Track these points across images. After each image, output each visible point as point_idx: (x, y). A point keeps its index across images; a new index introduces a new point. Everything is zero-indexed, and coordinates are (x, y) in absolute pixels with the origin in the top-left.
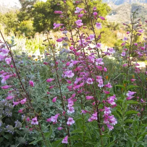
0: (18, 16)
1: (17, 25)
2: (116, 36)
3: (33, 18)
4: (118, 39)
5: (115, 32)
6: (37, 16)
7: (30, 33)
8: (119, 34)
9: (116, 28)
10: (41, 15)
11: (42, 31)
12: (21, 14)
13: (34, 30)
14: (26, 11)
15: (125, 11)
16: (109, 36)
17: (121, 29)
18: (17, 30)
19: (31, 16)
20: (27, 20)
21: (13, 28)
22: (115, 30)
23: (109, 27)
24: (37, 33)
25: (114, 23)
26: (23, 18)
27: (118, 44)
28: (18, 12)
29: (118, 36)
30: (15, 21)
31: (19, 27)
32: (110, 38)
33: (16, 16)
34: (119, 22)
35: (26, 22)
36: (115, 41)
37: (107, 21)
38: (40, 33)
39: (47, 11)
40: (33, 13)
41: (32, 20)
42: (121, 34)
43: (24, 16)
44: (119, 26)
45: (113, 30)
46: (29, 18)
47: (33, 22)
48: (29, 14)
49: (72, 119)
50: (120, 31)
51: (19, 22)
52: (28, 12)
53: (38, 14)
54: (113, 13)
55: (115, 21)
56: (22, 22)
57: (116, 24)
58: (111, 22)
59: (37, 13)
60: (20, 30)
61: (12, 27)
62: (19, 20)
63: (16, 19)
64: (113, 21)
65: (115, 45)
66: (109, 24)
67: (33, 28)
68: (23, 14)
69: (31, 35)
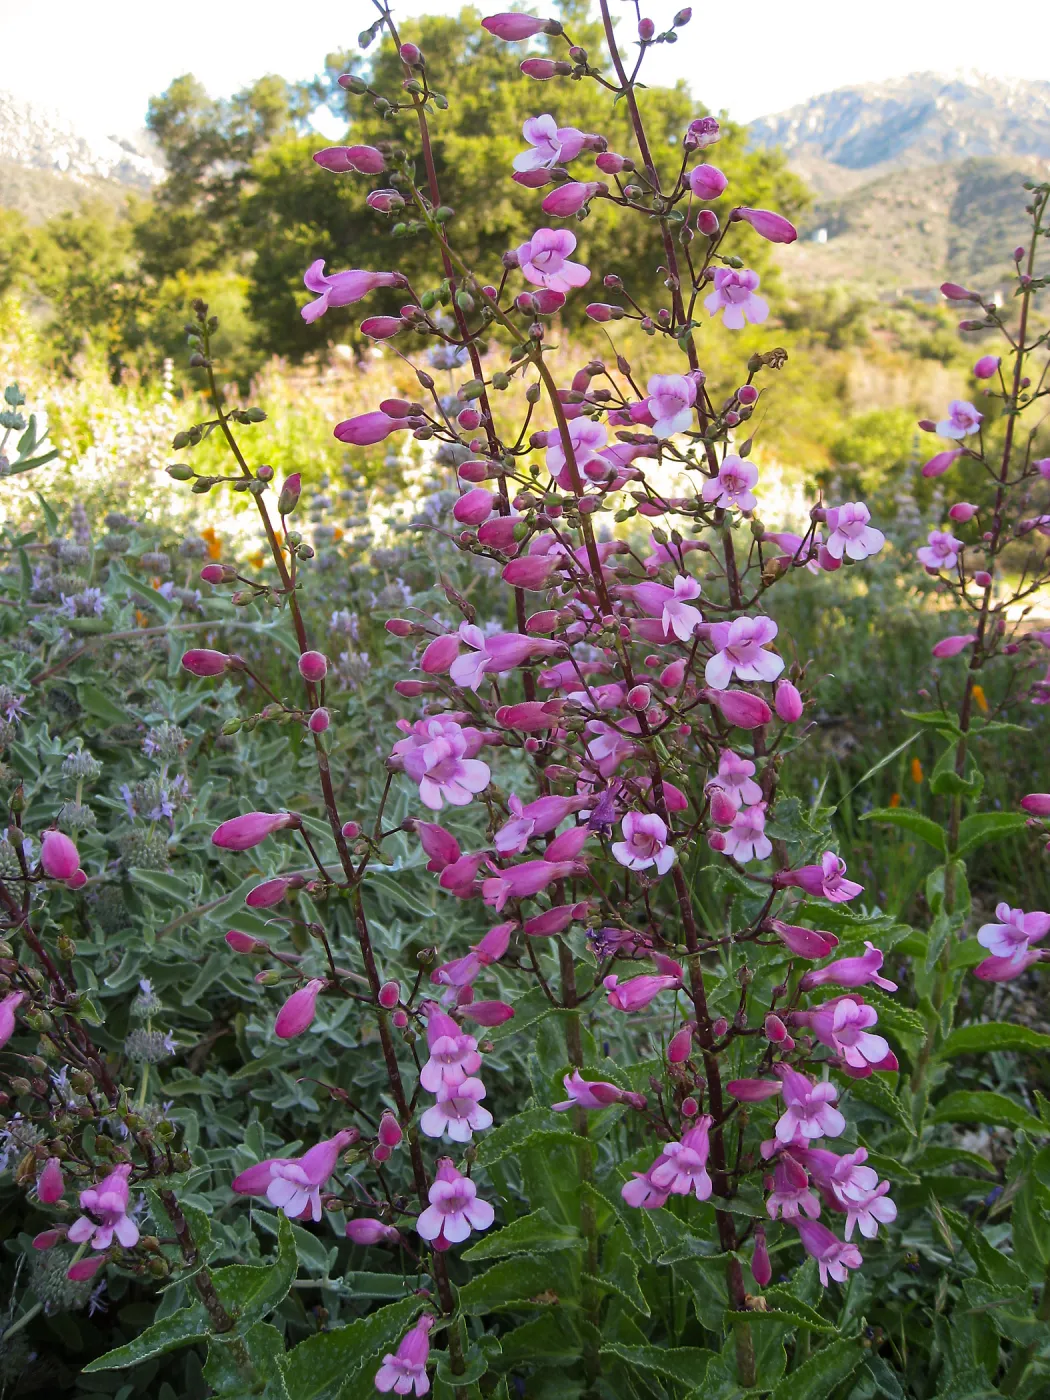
0: (143, 237)
1: (131, 305)
2: (841, 390)
3: (251, 257)
4: (858, 415)
5: (834, 360)
6: (280, 243)
7: (230, 366)
8: (862, 376)
9: (845, 334)
10: (302, 234)
11: (311, 349)
12: (161, 229)
13: (256, 344)
14: (197, 206)
15: (907, 214)
16: (794, 387)
17: (879, 339)
18: (133, 340)
19: (235, 241)
20: (208, 266)
21: (103, 329)
22: (834, 344)
23: (790, 322)
24: (276, 365)
25: (829, 296)
26: (179, 253)
27: (859, 453)
28: (145, 211)
29: (855, 392)
30: (120, 278)
31: (144, 319)
32: (801, 404)
33: (129, 239)
34: (867, 291)
35: (202, 280)
36: (836, 427)
37: (782, 281)
38: (296, 360)
39: (348, 202)
40: (252, 214)
41: (240, 271)
42: (881, 379)
43: (187, 242)
44: (867, 322)
45: (820, 350)
46: (220, 253)
47: (246, 282)
48: (218, 228)
49: (470, 1187)
50: (870, 358)
51: (150, 281)
52: (215, 212)
53: (286, 224)
54: (827, 225)
55: (839, 287)
56: (169, 285)
57: (842, 303)
58: (808, 287)
59: (275, 218)
60: (158, 338)
61: (96, 317)
62: (148, 268)
63: (130, 264)
64: (822, 286)
65: (838, 453)
66: (793, 306)
67: (249, 328)
68: (179, 226)
69: (235, 378)
